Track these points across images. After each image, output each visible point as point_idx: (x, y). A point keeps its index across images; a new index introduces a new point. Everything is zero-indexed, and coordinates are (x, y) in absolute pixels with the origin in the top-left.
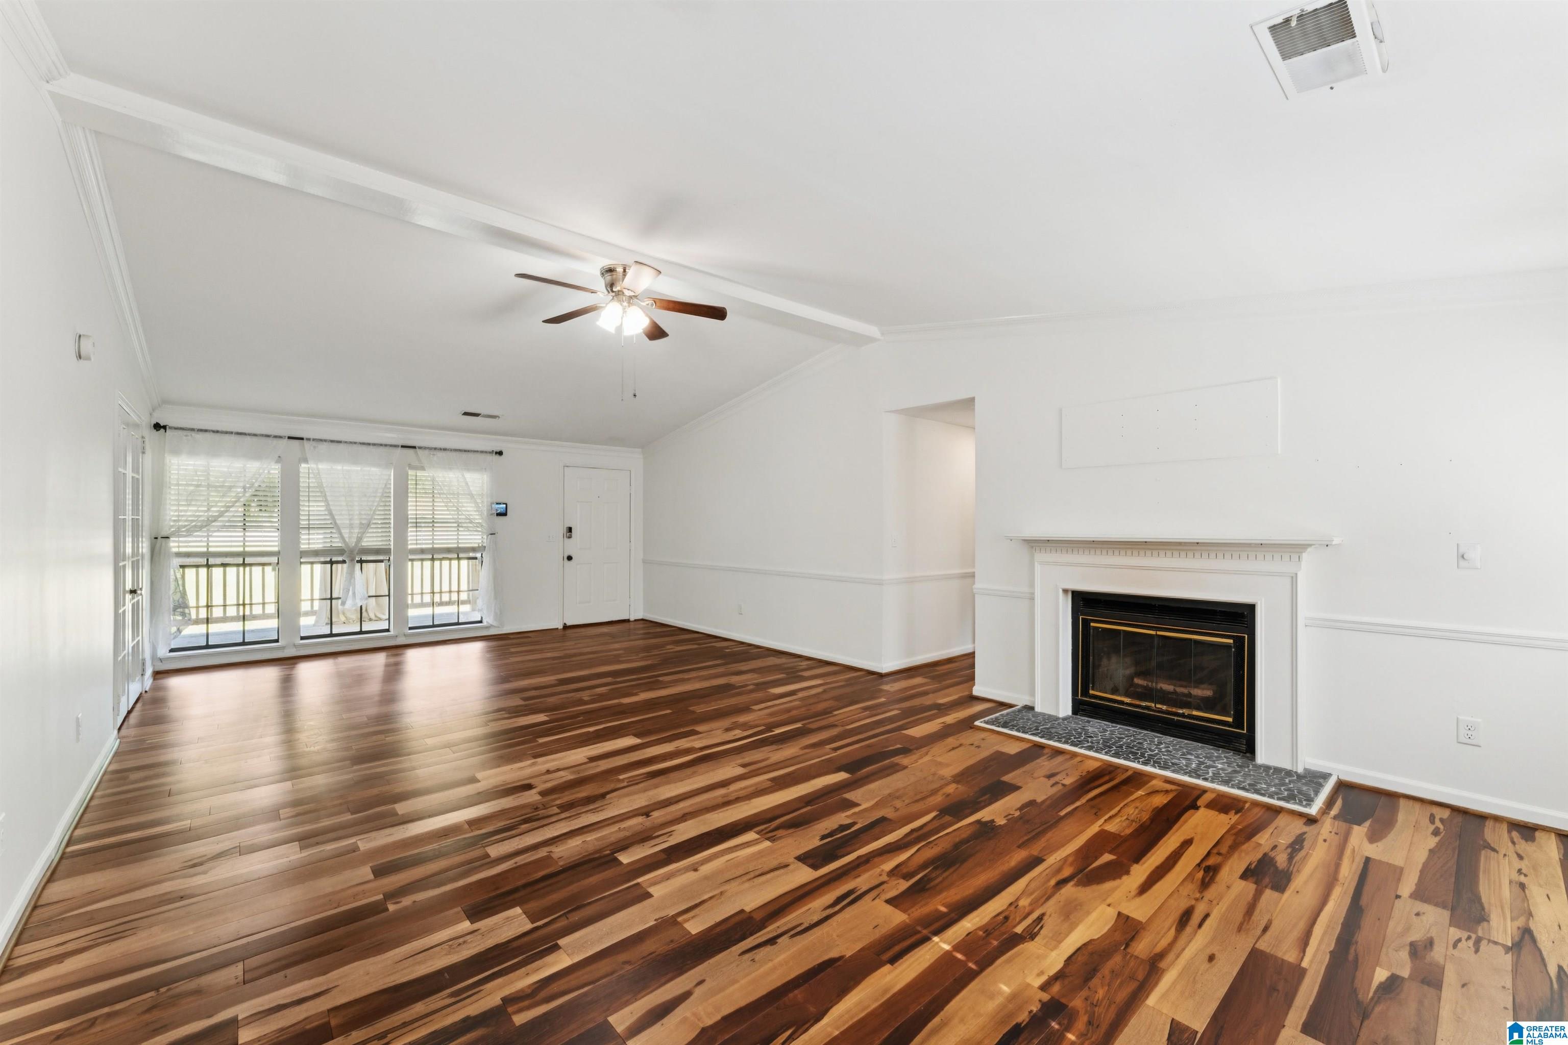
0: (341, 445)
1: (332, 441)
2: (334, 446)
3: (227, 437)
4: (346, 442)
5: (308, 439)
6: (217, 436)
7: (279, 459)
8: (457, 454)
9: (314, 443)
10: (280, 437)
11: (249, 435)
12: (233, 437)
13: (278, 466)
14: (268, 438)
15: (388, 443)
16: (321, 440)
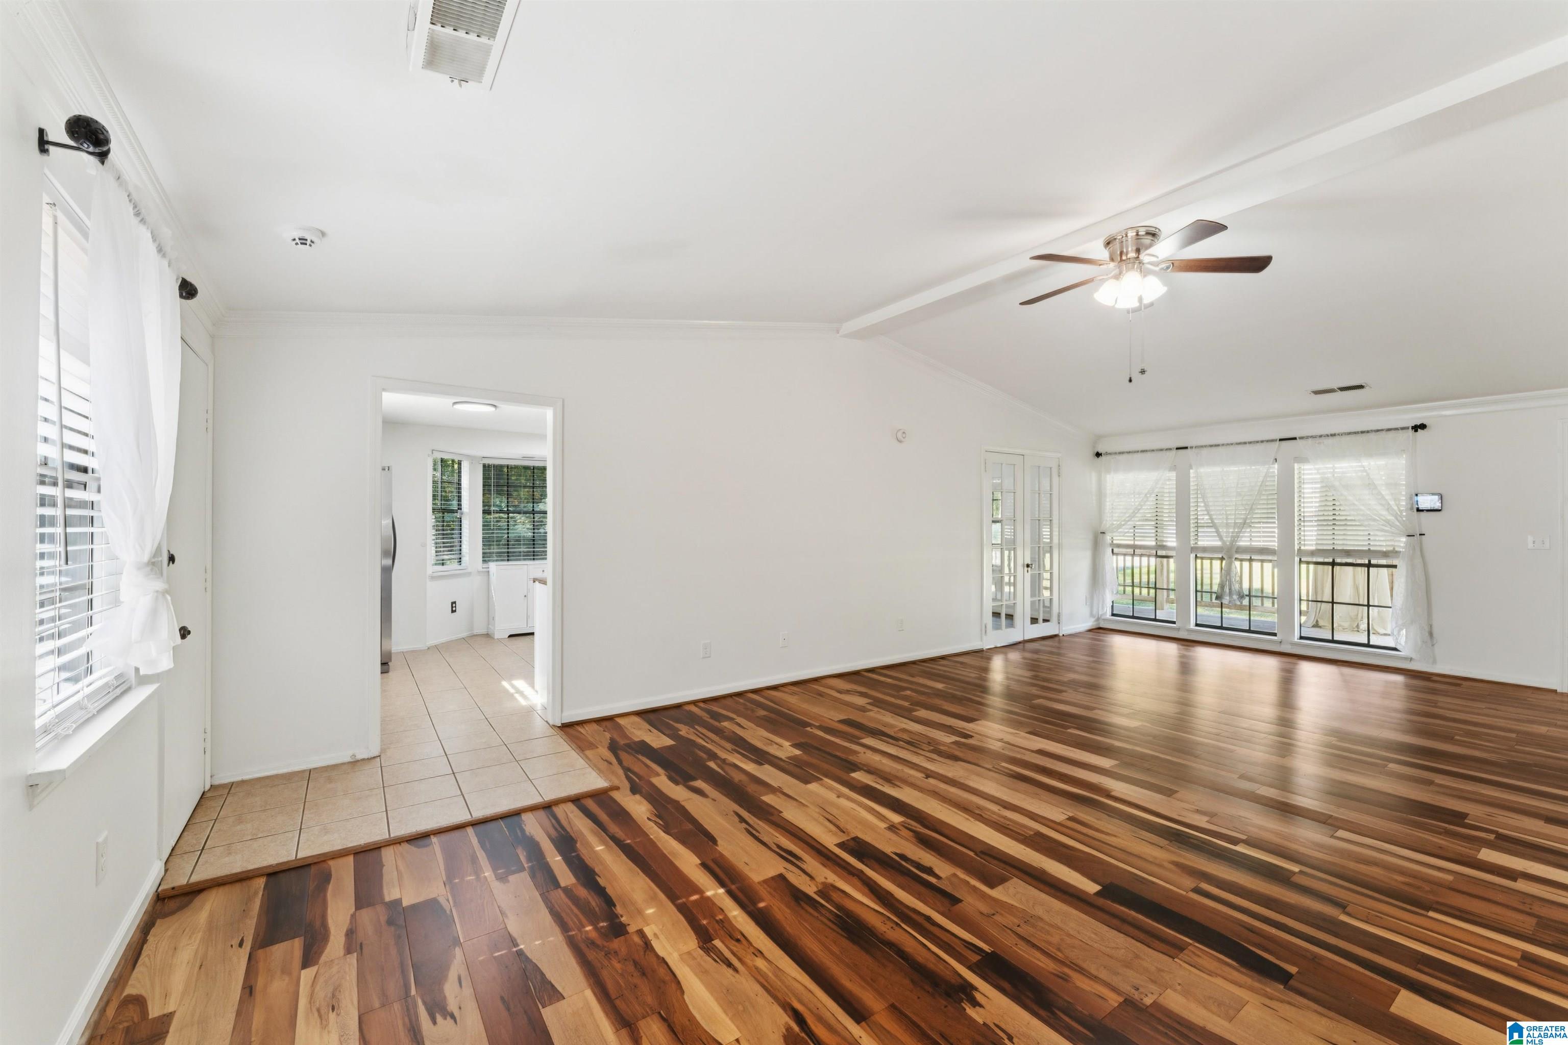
0: (1220, 448)
1: (1211, 446)
2: (1214, 449)
3: (1135, 455)
4: (1223, 445)
5: (1192, 447)
6: (1130, 456)
7: (1173, 468)
8: (1353, 437)
9: (1197, 450)
10: (1170, 449)
11: (1149, 451)
12: (1139, 455)
13: (1173, 475)
14: (1161, 452)
15: (1264, 439)
16: (1202, 447)
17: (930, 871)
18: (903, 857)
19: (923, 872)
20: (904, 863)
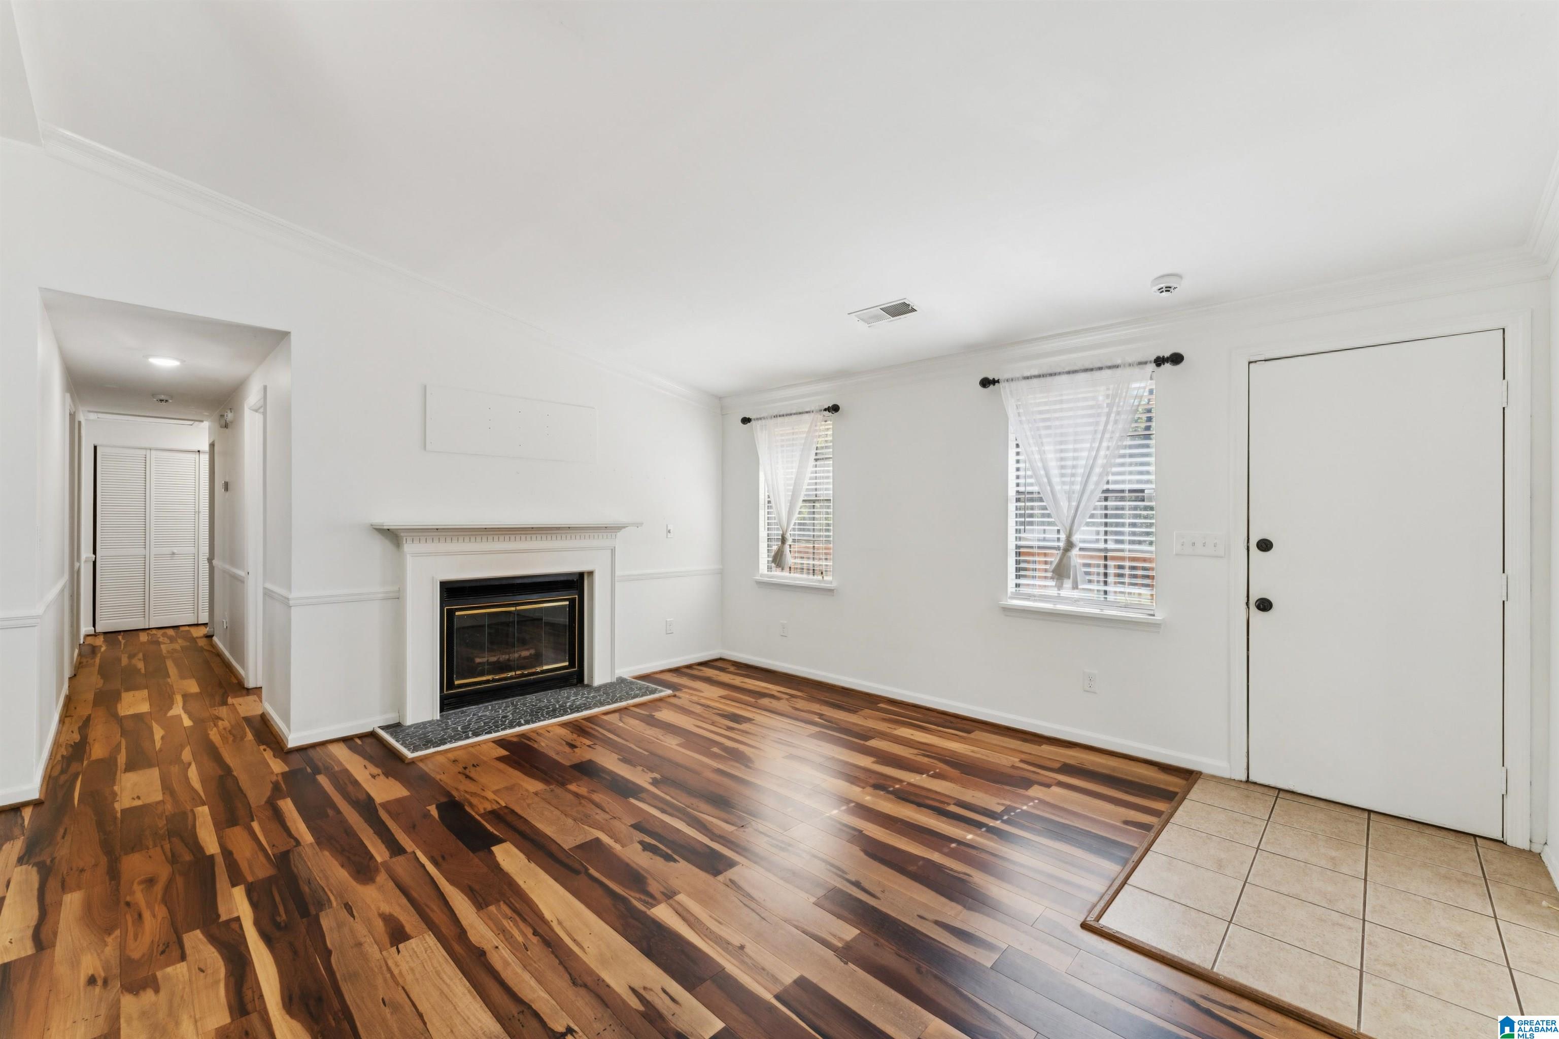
17: (646, 847)
18: (668, 858)
19: (654, 845)
20: (669, 852)
